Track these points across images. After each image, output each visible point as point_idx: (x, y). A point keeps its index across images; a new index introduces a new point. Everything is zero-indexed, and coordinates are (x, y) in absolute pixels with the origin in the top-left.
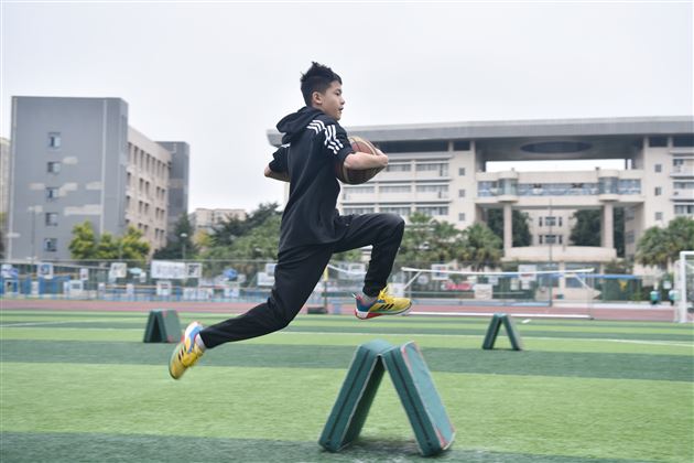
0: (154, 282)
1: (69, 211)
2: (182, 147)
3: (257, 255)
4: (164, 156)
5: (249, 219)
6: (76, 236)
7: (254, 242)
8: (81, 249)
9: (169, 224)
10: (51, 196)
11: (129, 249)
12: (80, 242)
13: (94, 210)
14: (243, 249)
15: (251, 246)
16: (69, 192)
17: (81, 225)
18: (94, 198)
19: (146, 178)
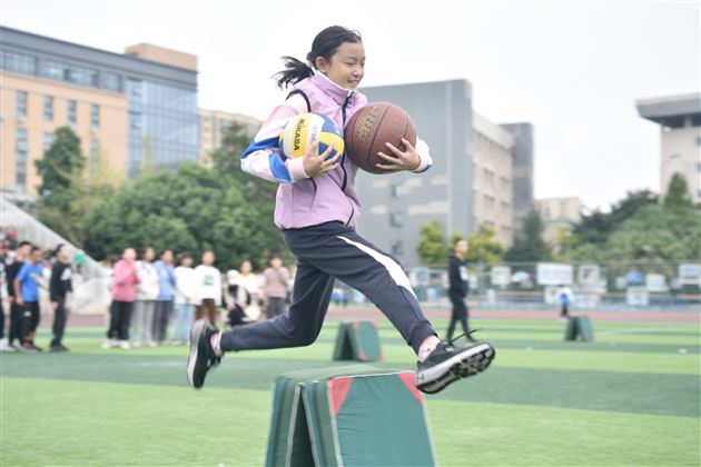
0: (542, 288)
1: (414, 210)
2: (526, 128)
3: (640, 253)
4: (507, 141)
5: (615, 211)
6: (423, 238)
7: (636, 238)
8: (430, 252)
9: (515, 219)
10: (394, 193)
11: (482, 251)
12: (429, 244)
13: (440, 208)
14: (622, 247)
15: (632, 244)
16: (414, 190)
17: (427, 224)
18: (440, 193)
19: (490, 167)
